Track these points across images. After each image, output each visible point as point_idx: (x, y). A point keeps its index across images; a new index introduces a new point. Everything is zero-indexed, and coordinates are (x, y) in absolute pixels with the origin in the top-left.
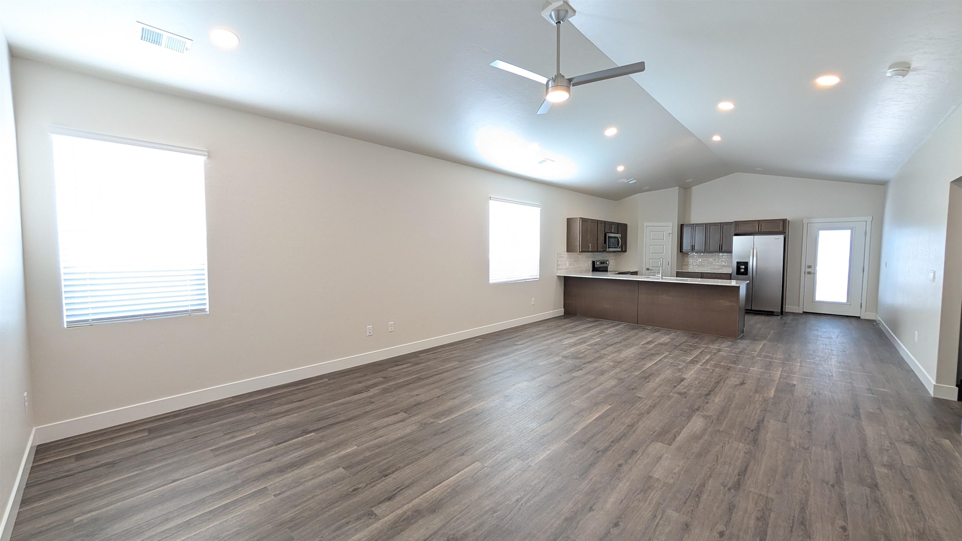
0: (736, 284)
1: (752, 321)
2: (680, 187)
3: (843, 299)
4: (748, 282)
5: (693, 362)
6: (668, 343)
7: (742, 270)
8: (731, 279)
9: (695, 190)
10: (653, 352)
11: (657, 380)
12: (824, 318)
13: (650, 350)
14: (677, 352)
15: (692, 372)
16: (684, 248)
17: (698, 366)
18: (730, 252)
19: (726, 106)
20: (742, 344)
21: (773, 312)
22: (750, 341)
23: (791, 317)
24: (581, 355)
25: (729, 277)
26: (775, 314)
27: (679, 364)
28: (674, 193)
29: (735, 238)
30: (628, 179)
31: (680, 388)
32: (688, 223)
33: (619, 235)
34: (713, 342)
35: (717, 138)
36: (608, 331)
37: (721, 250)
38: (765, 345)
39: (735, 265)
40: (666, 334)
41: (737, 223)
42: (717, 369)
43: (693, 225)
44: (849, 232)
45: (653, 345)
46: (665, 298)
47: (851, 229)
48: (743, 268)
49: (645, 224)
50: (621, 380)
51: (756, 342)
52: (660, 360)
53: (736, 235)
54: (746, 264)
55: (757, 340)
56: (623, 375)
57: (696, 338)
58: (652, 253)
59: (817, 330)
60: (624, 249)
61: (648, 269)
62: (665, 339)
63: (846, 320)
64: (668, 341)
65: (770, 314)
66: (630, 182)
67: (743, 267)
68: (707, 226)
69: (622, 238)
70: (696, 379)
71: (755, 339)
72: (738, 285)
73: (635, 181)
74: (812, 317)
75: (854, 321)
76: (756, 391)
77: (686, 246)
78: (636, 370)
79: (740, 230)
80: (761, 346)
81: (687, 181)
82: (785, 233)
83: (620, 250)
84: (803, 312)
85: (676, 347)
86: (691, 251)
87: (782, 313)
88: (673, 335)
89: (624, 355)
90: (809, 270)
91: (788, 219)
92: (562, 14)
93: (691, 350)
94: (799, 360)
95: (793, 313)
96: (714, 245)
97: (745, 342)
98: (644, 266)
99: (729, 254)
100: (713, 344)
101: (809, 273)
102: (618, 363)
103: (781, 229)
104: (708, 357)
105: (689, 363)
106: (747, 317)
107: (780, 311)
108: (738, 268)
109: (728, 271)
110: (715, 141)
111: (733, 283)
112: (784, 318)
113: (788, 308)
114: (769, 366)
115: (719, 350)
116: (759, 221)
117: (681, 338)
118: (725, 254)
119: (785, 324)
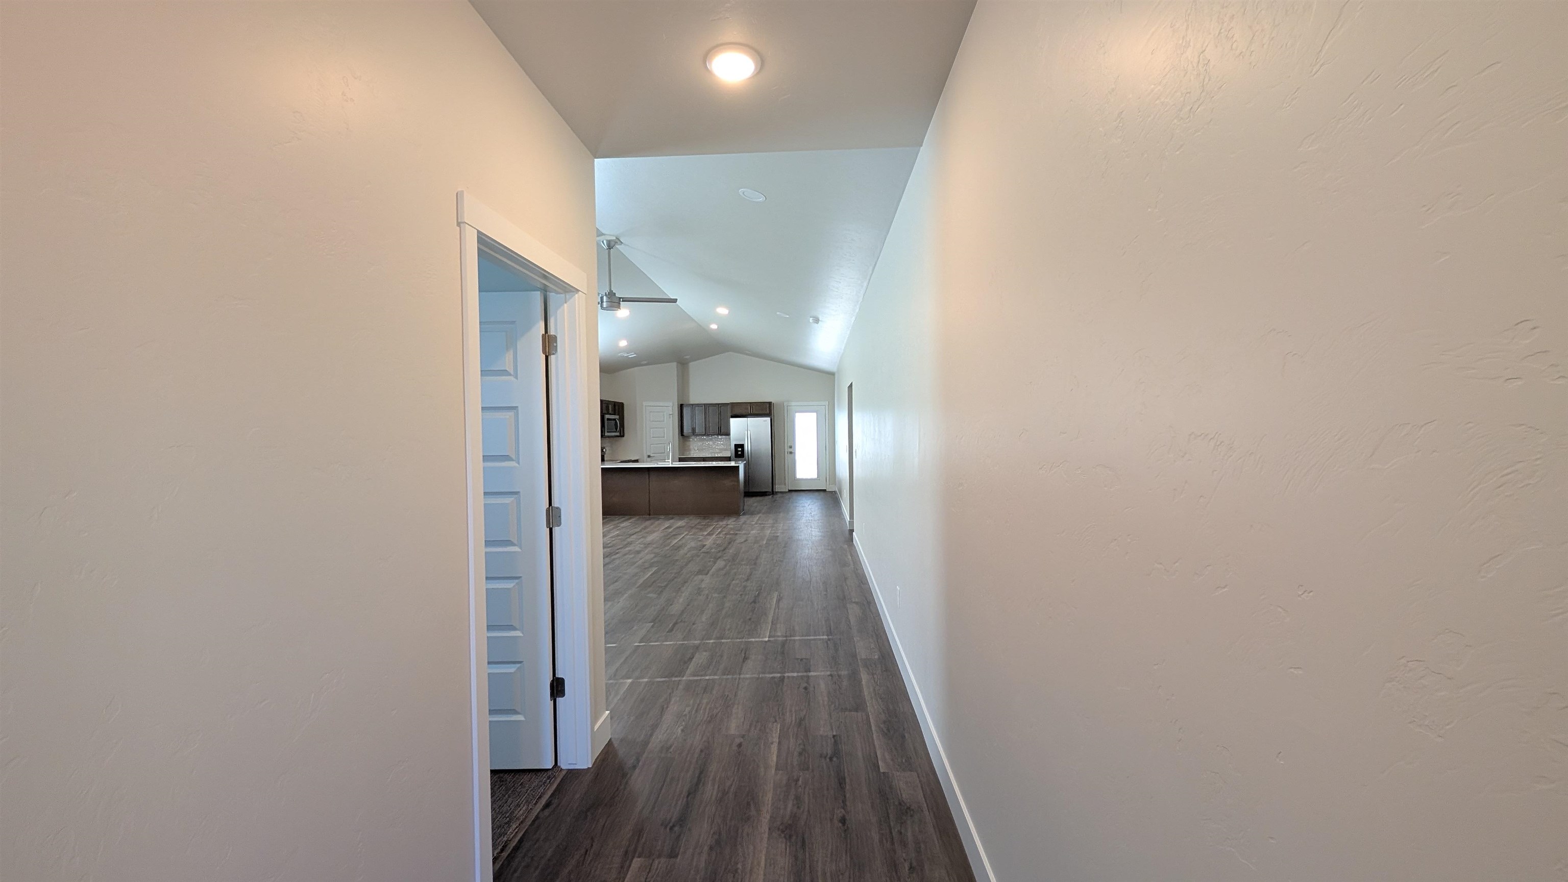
0: (735, 464)
1: (751, 502)
2: (678, 363)
3: (815, 476)
4: (745, 462)
5: (709, 534)
6: (684, 526)
7: (740, 453)
8: (730, 461)
9: (693, 366)
10: (674, 533)
11: (686, 548)
12: (802, 493)
13: (671, 532)
14: (694, 531)
15: (710, 541)
16: (685, 431)
17: (714, 536)
18: (728, 434)
19: (723, 311)
20: (743, 519)
21: (766, 492)
22: (750, 516)
23: (779, 495)
24: (609, 545)
25: (728, 459)
26: (768, 494)
27: (698, 538)
28: (672, 368)
29: (732, 420)
30: (628, 353)
31: (703, 550)
32: (688, 403)
33: (617, 417)
34: (722, 520)
35: (714, 326)
36: (622, 525)
37: (720, 433)
38: (760, 517)
39: (733, 447)
40: (680, 520)
41: (733, 405)
42: (728, 536)
43: (693, 405)
44: (815, 414)
45: (672, 529)
46: (677, 483)
47: (816, 412)
48: (740, 451)
49: (645, 404)
50: (657, 555)
51: (753, 516)
52: (683, 537)
53: (732, 417)
54: (742, 446)
55: (755, 514)
56: (657, 551)
57: (707, 519)
58: (653, 437)
59: (797, 502)
60: (622, 434)
61: (649, 456)
62: (680, 523)
63: (816, 494)
64: (684, 524)
65: (763, 494)
66: (630, 356)
67: (740, 449)
68: (707, 406)
69: (619, 419)
70: (714, 544)
71: (752, 514)
72: (737, 465)
73: (635, 355)
74: (793, 493)
75: (822, 494)
76: (755, 543)
77: (687, 430)
78: (665, 546)
79: (737, 412)
80: (757, 518)
81: (685, 357)
82: (771, 415)
83: (618, 434)
84: (789, 490)
85: (692, 528)
86: (692, 434)
87: (773, 493)
88: (686, 520)
89: (650, 538)
90: (790, 450)
91: (773, 402)
92: (612, 243)
93: (706, 528)
94: (782, 523)
95: (780, 492)
96: (713, 428)
97: (747, 516)
98: (645, 452)
99: (727, 437)
100: (722, 521)
101: (791, 453)
102: (647, 545)
103: (768, 412)
104: (720, 530)
105: (706, 535)
106: (746, 499)
107: (770, 490)
108: (736, 451)
109: (728, 454)
110: (711, 328)
111: (733, 464)
112: (775, 496)
113: (778, 488)
114: (763, 529)
115: (727, 525)
116: (750, 403)
117: (694, 521)
118: (724, 437)
119: (775, 500)
